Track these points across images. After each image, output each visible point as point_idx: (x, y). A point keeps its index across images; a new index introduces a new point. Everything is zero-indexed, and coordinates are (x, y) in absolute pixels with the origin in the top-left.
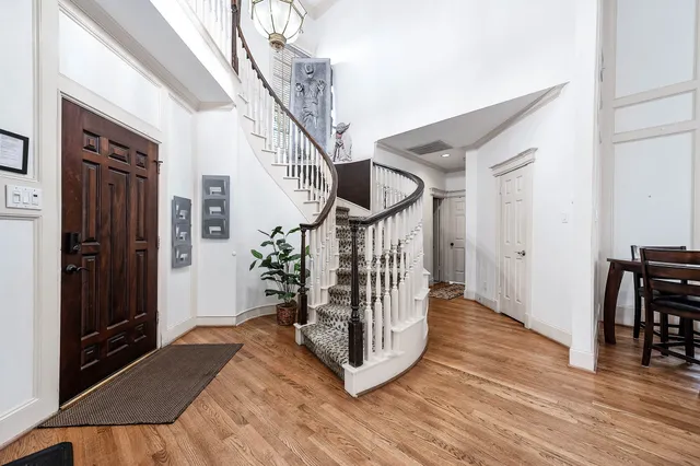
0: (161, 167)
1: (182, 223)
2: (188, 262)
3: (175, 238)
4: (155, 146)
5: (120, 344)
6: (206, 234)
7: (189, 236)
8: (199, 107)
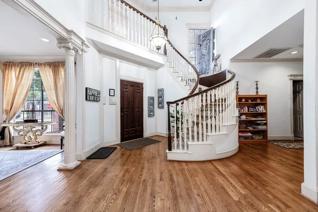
0: (144, 89)
1: (151, 104)
2: (153, 115)
3: (149, 108)
4: (142, 84)
5: (133, 133)
6: (159, 107)
7: (154, 107)
8: (157, 69)
